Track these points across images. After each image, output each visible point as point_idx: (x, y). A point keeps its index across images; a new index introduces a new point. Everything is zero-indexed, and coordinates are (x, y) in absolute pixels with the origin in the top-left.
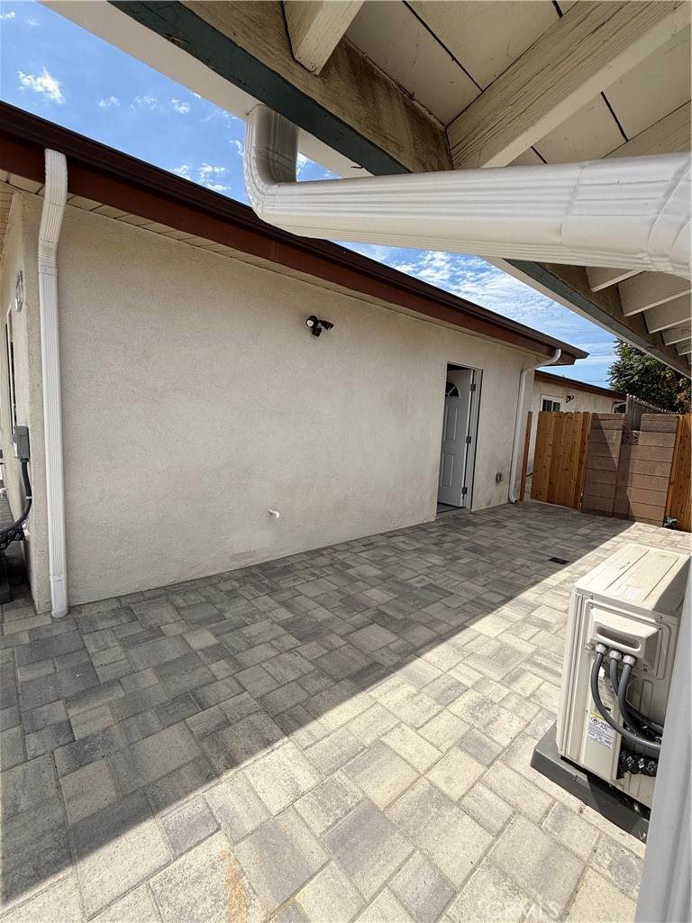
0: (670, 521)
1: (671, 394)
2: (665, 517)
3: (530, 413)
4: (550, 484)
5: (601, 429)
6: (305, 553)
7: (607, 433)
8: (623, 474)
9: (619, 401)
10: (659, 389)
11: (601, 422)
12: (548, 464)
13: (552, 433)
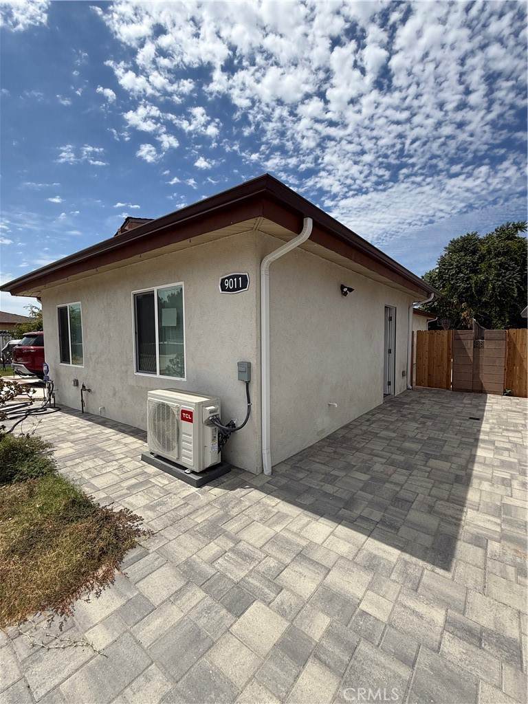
0: (508, 391)
1: (458, 313)
2: (504, 390)
3: (413, 332)
4: (429, 375)
5: (460, 339)
6: (341, 428)
7: (464, 342)
8: (476, 366)
9: (430, 318)
10: (450, 310)
11: (461, 336)
12: (427, 363)
13: (427, 344)
